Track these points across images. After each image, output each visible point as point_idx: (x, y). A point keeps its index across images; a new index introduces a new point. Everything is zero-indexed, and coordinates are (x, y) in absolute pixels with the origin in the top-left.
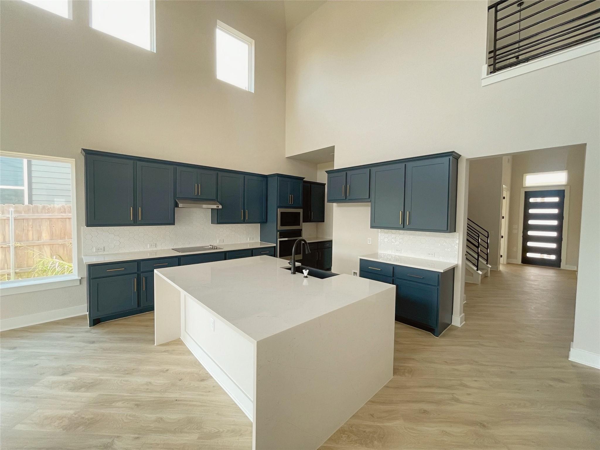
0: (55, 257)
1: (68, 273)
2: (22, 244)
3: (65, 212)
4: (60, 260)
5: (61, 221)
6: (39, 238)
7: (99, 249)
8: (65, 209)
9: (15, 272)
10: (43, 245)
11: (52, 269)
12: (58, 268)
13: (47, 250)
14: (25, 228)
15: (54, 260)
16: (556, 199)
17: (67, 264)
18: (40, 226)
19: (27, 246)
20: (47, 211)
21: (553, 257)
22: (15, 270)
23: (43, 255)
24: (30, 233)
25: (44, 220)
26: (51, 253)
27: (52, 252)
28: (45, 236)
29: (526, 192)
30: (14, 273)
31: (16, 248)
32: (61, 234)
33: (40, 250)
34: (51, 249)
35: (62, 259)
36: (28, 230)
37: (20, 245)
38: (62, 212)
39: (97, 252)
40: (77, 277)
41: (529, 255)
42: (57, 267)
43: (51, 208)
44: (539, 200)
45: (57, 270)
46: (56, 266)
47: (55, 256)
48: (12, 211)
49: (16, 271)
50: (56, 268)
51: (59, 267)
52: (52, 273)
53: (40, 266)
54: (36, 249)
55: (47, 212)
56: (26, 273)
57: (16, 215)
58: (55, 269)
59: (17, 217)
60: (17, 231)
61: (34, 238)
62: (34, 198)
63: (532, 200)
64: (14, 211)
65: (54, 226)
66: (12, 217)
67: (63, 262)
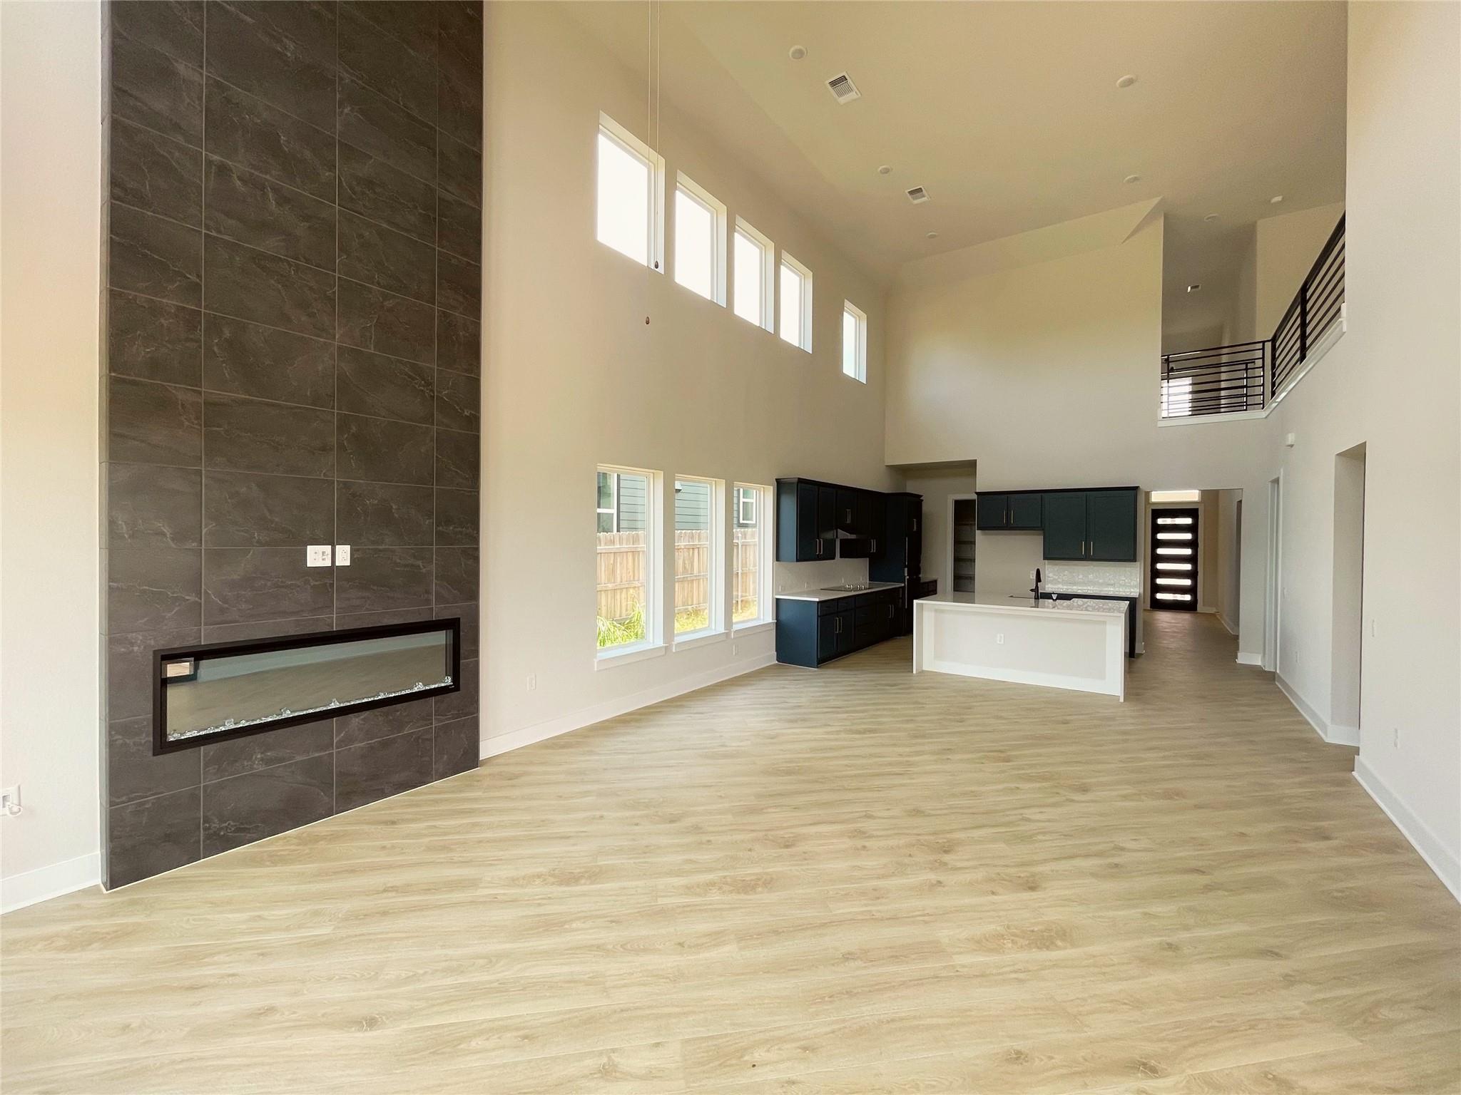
16: (1188, 521)
21: (1187, 598)
29: (1153, 510)
41: (1160, 596)
44: (1169, 521)
63: (1160, 521)
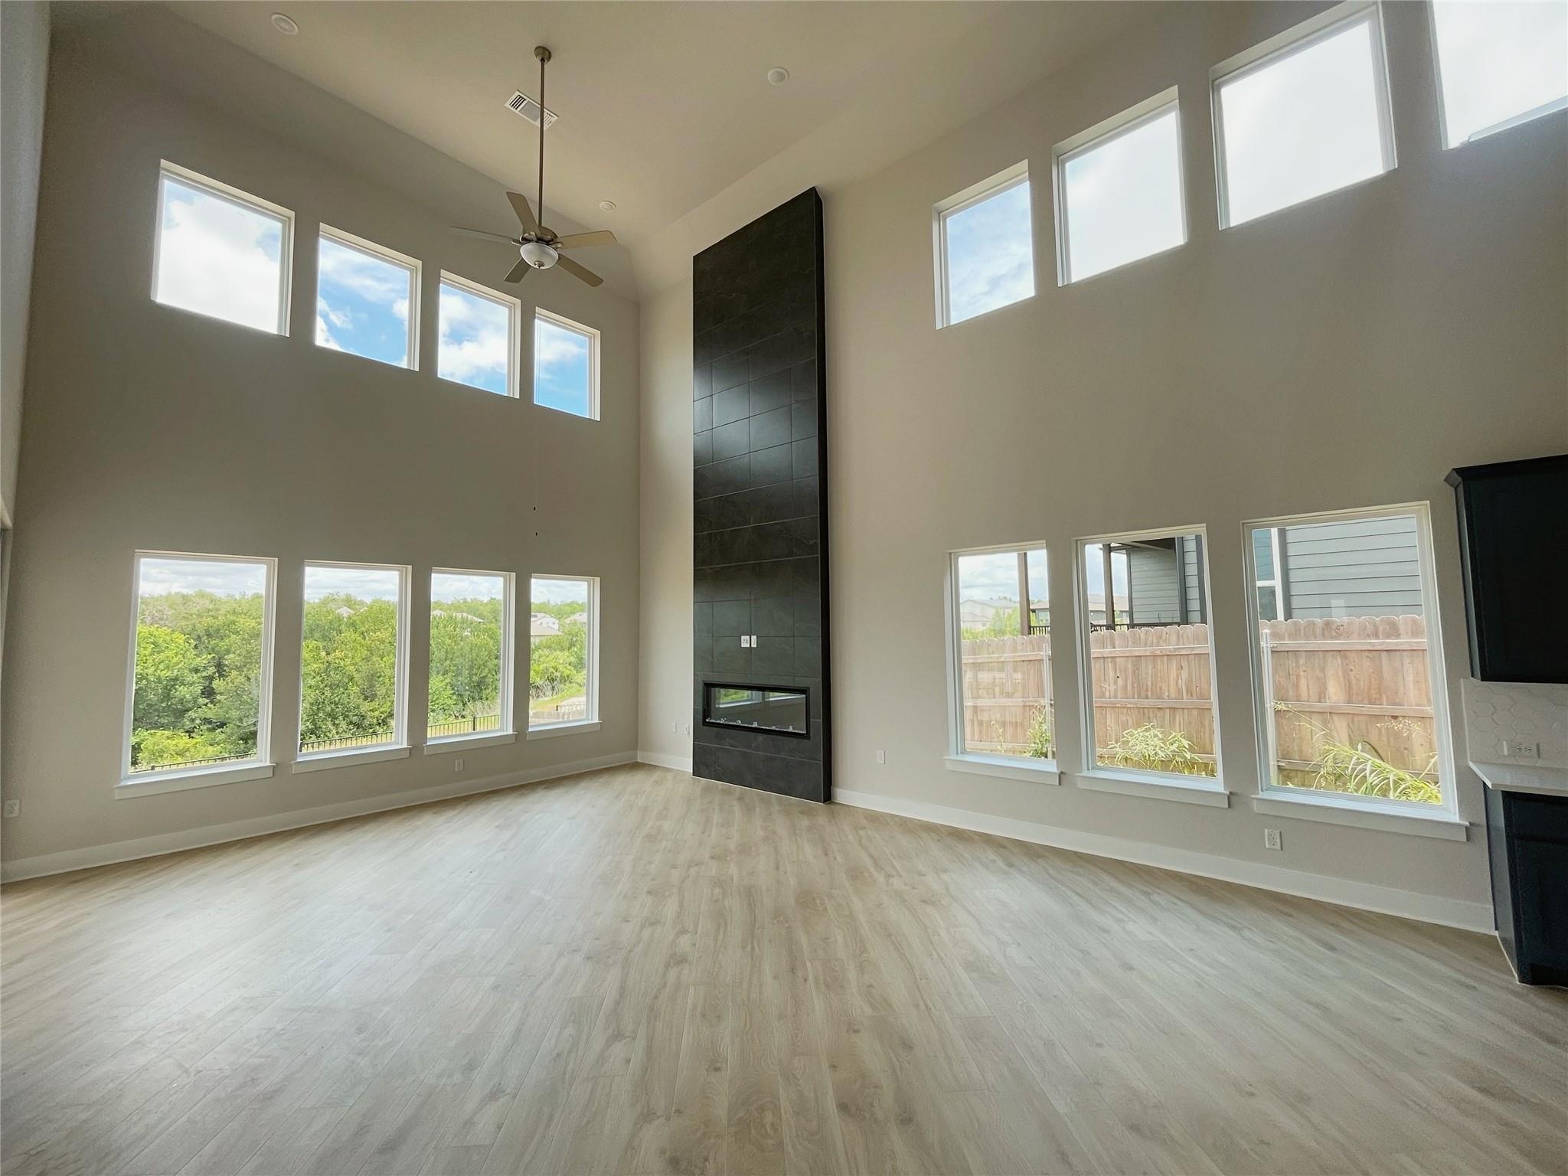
0: (1360, 747)
1: (1397, 794)
2: (1290, 706)
3: (1376, 635)
4: (1375, 757)
5: (1368, 657)
6: (1322, 696)
7: (1520, 749)
8: (1376, 627)
9: (1279, 766)
10: (1330, 713)
11: (1357, 776)
12: (1372, 776)
13: (1340, 726)
14: (1291, 673)
15: (1359, 752)
17: (1393, 771)
18: (1323, 670)
19: (1299, 712)
20: (1334, 634)
22: (1278, 761)
23: (1332, 737)
24: (1303, 682)
25: (1330, 653)
26: (1350, 736)
27: (1351, 733)
28: (1335, 693)
30: (1276, 767)
31: (1277, 712)
32: (1369, 689)
33: (1325, 723)
34: (1349, 726)
35: (1381, 757)
36: (1298, 677)
37: (1285, 709)
38: (1368, 636)
39: (1515, 756)
40: (1458, 818)
42: (1368, 772)
43: (1342, 626)
45: (1370, 780)
46: (1366, 770)
47: (1360, 744)
48: (1266, 634)
49: (1280, 764)
50: (1368, 775)
51: (1374, 774)
52: (1359, 786)
53: (1329, 764)
54: (1316, 722)
55: (1335, 636)
56: (1299, 773)
57: (1275, 643)
58: (1365, 777)
59: (1276, 647)
60: (1277, 677)
61: (1311, 694)
62: (1296, 602)
64: (1270, 635)
65: (1351, 670)
66: (1267, 647)
67: (1381, 762)
